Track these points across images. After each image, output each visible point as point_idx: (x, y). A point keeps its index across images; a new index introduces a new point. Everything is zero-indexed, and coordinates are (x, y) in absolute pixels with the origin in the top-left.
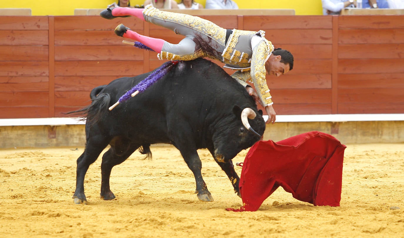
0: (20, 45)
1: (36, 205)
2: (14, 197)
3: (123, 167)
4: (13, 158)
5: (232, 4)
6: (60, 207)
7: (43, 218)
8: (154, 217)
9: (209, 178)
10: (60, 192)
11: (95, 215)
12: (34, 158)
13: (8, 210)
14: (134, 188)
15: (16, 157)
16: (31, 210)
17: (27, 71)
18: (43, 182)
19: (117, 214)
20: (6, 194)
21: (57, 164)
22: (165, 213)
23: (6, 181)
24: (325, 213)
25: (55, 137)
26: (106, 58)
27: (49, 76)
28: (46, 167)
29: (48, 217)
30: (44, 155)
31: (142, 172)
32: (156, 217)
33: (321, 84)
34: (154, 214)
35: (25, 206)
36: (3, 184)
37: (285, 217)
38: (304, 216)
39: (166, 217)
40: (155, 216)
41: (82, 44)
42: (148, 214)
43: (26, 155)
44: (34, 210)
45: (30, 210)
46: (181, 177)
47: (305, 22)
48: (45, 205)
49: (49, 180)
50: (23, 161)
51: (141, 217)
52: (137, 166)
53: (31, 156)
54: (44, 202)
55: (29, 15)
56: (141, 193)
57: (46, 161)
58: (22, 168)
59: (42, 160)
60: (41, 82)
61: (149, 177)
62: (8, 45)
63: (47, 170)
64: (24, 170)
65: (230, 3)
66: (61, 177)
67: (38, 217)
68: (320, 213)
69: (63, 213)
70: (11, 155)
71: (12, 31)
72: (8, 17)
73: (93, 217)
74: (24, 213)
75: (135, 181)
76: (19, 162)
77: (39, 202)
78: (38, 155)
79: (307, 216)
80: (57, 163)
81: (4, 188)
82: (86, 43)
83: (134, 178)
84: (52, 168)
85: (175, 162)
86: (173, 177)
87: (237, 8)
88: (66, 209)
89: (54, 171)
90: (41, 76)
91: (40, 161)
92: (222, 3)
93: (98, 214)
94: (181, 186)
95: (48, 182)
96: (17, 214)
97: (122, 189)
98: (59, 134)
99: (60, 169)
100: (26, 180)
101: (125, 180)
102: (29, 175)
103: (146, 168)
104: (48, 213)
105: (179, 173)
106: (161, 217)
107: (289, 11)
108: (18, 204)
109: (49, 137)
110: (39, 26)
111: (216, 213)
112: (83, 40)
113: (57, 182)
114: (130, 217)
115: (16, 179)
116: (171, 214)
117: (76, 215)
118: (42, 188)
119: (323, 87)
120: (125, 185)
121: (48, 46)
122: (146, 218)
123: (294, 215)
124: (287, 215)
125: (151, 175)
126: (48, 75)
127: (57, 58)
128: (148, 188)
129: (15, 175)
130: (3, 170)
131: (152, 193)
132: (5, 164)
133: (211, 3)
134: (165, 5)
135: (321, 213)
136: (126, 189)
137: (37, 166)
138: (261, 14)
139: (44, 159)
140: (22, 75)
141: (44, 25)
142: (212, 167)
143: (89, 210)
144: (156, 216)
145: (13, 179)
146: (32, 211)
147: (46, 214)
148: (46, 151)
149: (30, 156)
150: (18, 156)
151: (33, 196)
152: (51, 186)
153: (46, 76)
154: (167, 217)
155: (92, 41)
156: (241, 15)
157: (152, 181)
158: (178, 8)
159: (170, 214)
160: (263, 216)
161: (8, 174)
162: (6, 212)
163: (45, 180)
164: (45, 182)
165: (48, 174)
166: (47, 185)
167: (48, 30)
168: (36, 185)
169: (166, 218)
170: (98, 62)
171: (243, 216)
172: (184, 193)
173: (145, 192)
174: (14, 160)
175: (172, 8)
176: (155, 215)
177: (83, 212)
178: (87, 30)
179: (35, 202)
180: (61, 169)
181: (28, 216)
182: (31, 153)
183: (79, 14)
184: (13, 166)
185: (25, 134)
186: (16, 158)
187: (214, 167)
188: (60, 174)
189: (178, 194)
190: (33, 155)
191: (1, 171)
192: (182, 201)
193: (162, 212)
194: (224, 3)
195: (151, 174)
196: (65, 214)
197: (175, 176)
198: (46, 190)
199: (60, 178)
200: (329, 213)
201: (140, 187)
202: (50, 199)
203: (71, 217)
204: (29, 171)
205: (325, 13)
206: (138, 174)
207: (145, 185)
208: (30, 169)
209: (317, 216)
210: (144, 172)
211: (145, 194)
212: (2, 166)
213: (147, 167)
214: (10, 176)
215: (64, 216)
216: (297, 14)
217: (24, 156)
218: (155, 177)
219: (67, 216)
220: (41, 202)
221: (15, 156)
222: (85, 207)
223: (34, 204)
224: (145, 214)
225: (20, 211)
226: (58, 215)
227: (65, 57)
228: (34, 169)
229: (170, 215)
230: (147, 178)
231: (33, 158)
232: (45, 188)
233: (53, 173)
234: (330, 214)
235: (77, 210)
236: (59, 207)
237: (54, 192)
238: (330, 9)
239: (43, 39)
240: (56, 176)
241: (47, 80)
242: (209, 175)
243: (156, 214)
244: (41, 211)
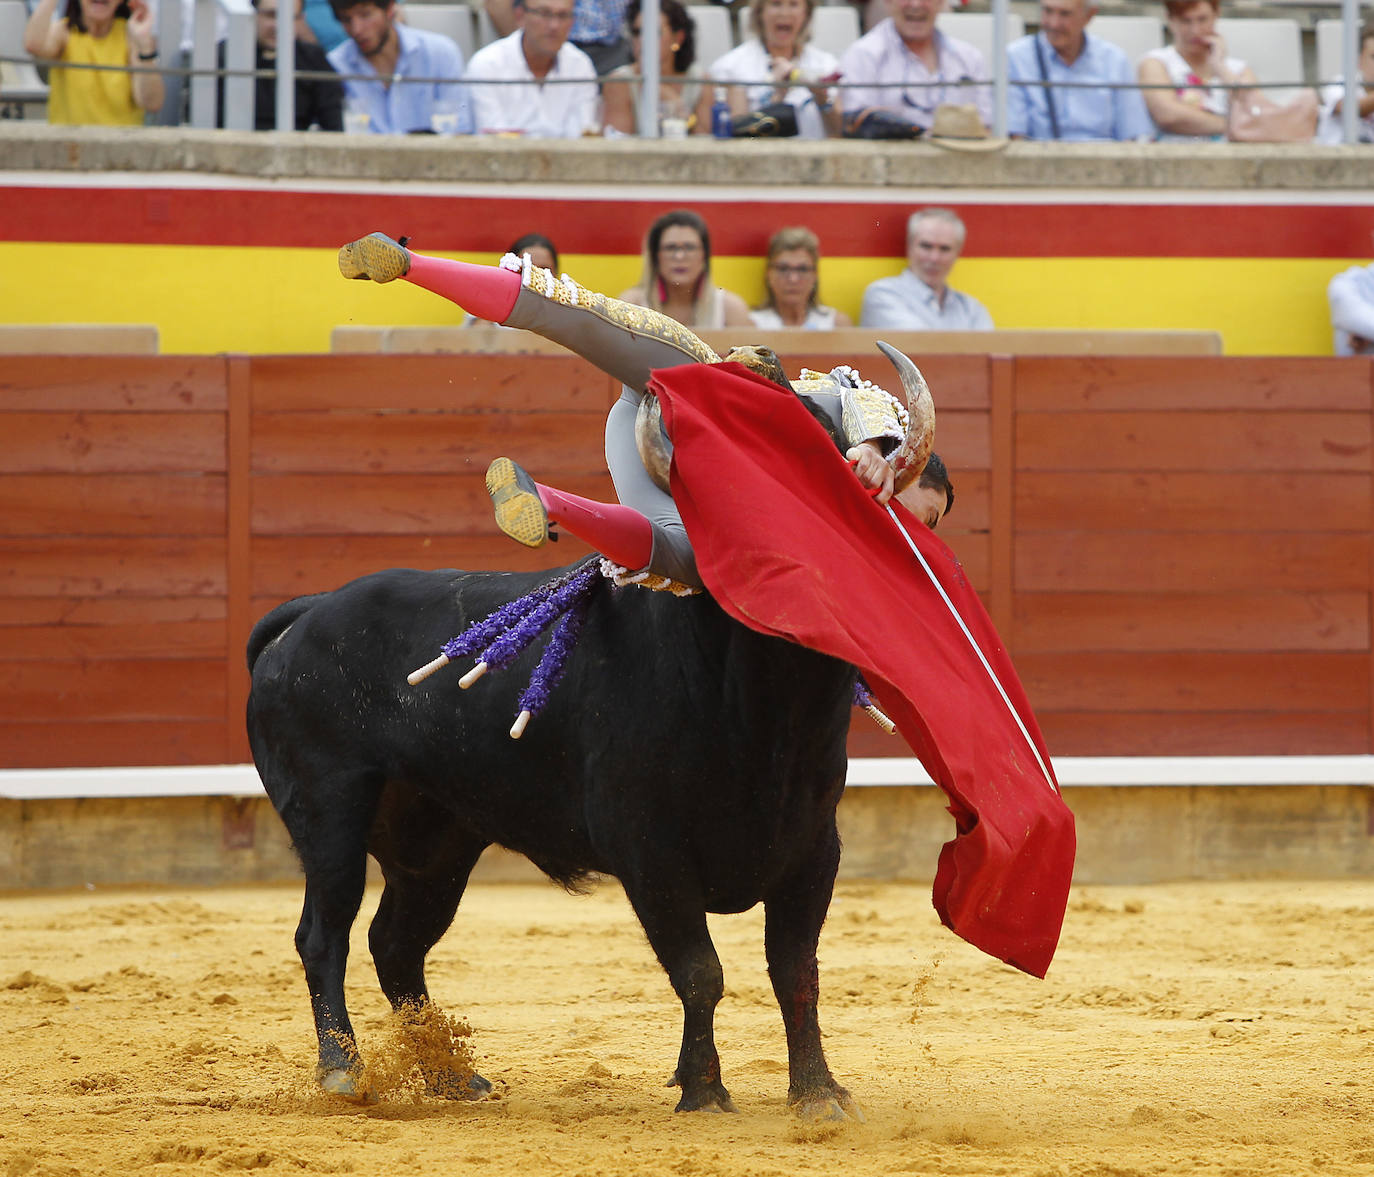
0: (112, 473)
1: (170, 1121)
2: (85, 1087)
3: (526, 963)
4: (81, 927)
5: (967, 310)
6: (268, 1129)
7: (202, 1171)
8: (650, 1170)
9: (874, 1010)
10: (270, 1067)
11: (410, 1159)
12: (164, 926)
13: (59, 1140)
14: (569, 1051)
15: (93, 924)
16: (153, 1139)
17: (140, 577)
18: (202, 1026)
19: (500, 1157)
20: (49, 1076)
21: (259, 953)
22: (695, 1152)
23: (50, 1019)
24: (1346, 1155)
25: (249, 845)
26: (460, 524)
27: (226, 598)
28: (214, 966)
29: (219, 1169)
30: (206, 916)
31: (601, 986)
32: (657, 1169)
33: (1329, 632)
34: (651, 1157)
35: (128, 1123)
36: (37, 1033)
37: (1181, 1172)
38: (1259, 1166)
39: (699, 1169)
40: (657, 1163)
41: (363, 466)
42: (626, 1156)
43: (132, 915)
44: (163, 1139)
45: (148, 1141)
46: (759, 1008)
47: (1264, 381)
48: (208, 1119)
49: (225, 1017)
50: (119, 942)
51: (599, 1169)
52: (580, 960)
53: (155, 921)
54: (207, 1108)
55: (148, 350)
56: (597, 1070)
57: (214, 939)
58: (115, 969)
59: (197, 934)
60: (193, 621)
61: (633, 1008)
62: (63, 473)
63: (217, 976)
64: (124, 976)
65: (959, 306)
66: (275, 1005)
67: (181, 1166)
68: (1327, 1158)
69: (282, 1152)
70: (71, 915)
71: (80, 417)
72: (62, 360)
73: (401, 1167)
74: (123, 1152)
75: (576, 1021)
76: (104, 946)
77: (186, 1108)
78: (183, 917)
79: (1273, 1166)
80: (259, 949)
81: (41, 1050)
82: (379, 465)
83: (572, 1011)
84: (238, 970)
85: (735, 945)
86: (729, 1007)
87: (986, 325)
88: (294, 1136)
89: (247, 981)
90: (195, 595)
91: (191, 941)
92: (927, 303)
93: (421, 1158)
94: (761, 1042)
95: (222, 1027)
96: (96, 1157)
97: (522, 1052)
98: (266, 832)
99: (268, 972)
100: (132, 1017)
101: (531, 1018)
102: (146, 996)
103: (618, 971)
104: (220, 1152)
105: (752, 991)
106: (679, 1168)
107: (1199, 339)
108: (99, 1113)
109: (226, 841)
110: (187, 397)
111: (902, 1154)
112: (367, 453)
113: (258, 1024)
114: (554, 1169)
115: (92, 1014)
116: (720, 1155)
117: (333, 1158)
118: (195, 1050)
119: (1335, 643)
120: (535, 1039)
121: (225, 474)
122: (618, 1172)
123: (1220, 1165)
124: (1190, 1161)
125: (640, 999)
126: (224, 592)
127: (261, 524)
128: (628, 1052)
129: (89, 997)
130: (38, 977)
131: (644, 1073)
132: (47, 954)
133: (883, 306)
134: (700, 312)
135: (1328, 1154)
136: (538, 1053)
137: (178, 962)
138: (1086, 349)
139: (206, 931)
140: (119, 592)
141: (209, 392)
142: (886, 967)
143: (386, 1138)
144: (660, 1166)
145: (81, 1013)
146: (156, 1142)
147: (212, 1156)
148: (212, 901)
149: (150, 918)
150: (99, 921)
151: (160, 1082)
152: (235, 1042)
153: (217, 596)
154: (705, 1166)
155: (404, 456)
156: (1004, 352)
157: (642, 1023)
158: (752, 324)
159: (716, 1157)
160: (1094, 1168)
161: (60, 991)
162: (51, 1147)
163: (209, 1017)
164: (209, 1026)
165: (220, 993)
166: (216, 1038)
167: (227, 414)
168: (171, 1037)
169: (701, 1173)
170: (427, 542)
171: (1013, 1166)
172: (771, 1071)
173: (614, 1068)
174: (84, 938)
175: (727, 324)
176: (654, 1160)
177: (362, 1147)
178: (385, 411)
179: (168, 1108)
180: (275, 971)
181: (138, 1163)
182: (152, 909)
183: (351, 349)
184: (78, 960)
185: (129, 830)
186: (92, 930)
187: (894, 964)
188: (269, 994)
189: (746, 1076)
190: (161, 916)
191: (33, 980)
192: (763, 1103)
193: (683, 1150)
194: (935, 306)
195: (640, 994)
196: (289, 1156)
197: (737, 1001)
198: (215, 1059)
199: (270, 1010)
200: (1361, 1158)
201: (595, 1049)
202: (229, 1094)
203: (314, 1170)
204: (145, 982)
205: (1342, 347)
206: (584, 992)
207: (615, 1036)
208: (148, 973)
209: (1311, 1169)
210: (611, 986)
211: (615, 1074)
212: (34, 961)
213: (621, 963)
214: (67, 1001)
215: (286, 1164)
216: (1231, 348)
217: (126, 919)
218: (654, 1008)
219: (297, 1162)
220: (193, 1107)
221: (88, 919)
222: (371, 1128)
223: (166, 1117)
224: (615, 1157)
225: (108, 1143)
226: (262, 1161)
227: (293, 519)
228: (166, 974)
229: (716, 1162)
230: (622, 1008)
231: (161, 930)
232: (210, 1049)
233: (242, 989)
234: (1363, 1162)
235: (337, 1141)
236: (264, 1129)
237: (245, 1066)
238: (1362, 331)
239: (203, 449)
240: (253, 1000)
241: (219, 611)
242: (874, 999)
243: (660, 1155)
244: (192, 1143)
